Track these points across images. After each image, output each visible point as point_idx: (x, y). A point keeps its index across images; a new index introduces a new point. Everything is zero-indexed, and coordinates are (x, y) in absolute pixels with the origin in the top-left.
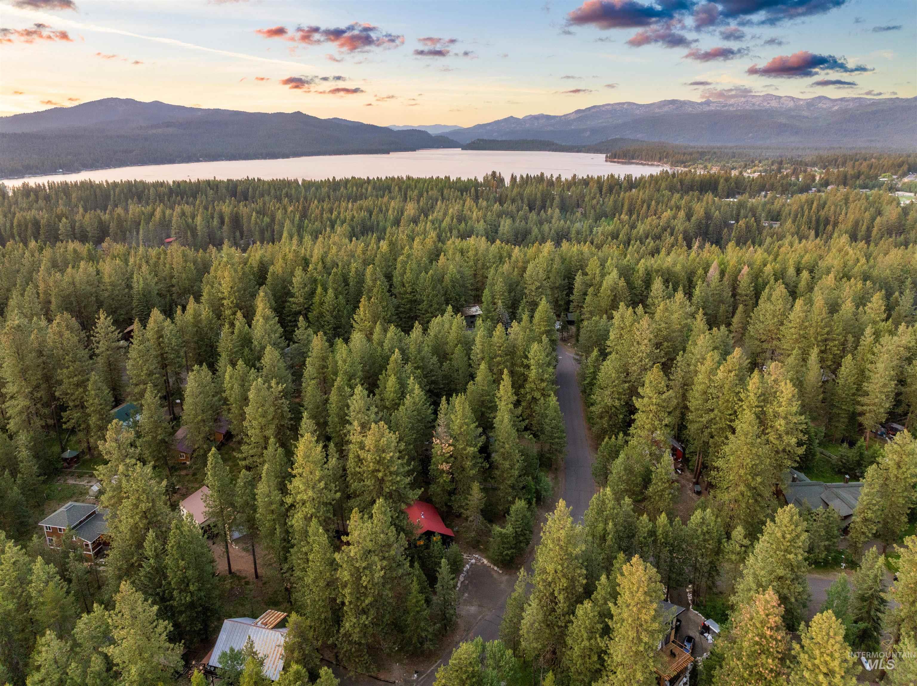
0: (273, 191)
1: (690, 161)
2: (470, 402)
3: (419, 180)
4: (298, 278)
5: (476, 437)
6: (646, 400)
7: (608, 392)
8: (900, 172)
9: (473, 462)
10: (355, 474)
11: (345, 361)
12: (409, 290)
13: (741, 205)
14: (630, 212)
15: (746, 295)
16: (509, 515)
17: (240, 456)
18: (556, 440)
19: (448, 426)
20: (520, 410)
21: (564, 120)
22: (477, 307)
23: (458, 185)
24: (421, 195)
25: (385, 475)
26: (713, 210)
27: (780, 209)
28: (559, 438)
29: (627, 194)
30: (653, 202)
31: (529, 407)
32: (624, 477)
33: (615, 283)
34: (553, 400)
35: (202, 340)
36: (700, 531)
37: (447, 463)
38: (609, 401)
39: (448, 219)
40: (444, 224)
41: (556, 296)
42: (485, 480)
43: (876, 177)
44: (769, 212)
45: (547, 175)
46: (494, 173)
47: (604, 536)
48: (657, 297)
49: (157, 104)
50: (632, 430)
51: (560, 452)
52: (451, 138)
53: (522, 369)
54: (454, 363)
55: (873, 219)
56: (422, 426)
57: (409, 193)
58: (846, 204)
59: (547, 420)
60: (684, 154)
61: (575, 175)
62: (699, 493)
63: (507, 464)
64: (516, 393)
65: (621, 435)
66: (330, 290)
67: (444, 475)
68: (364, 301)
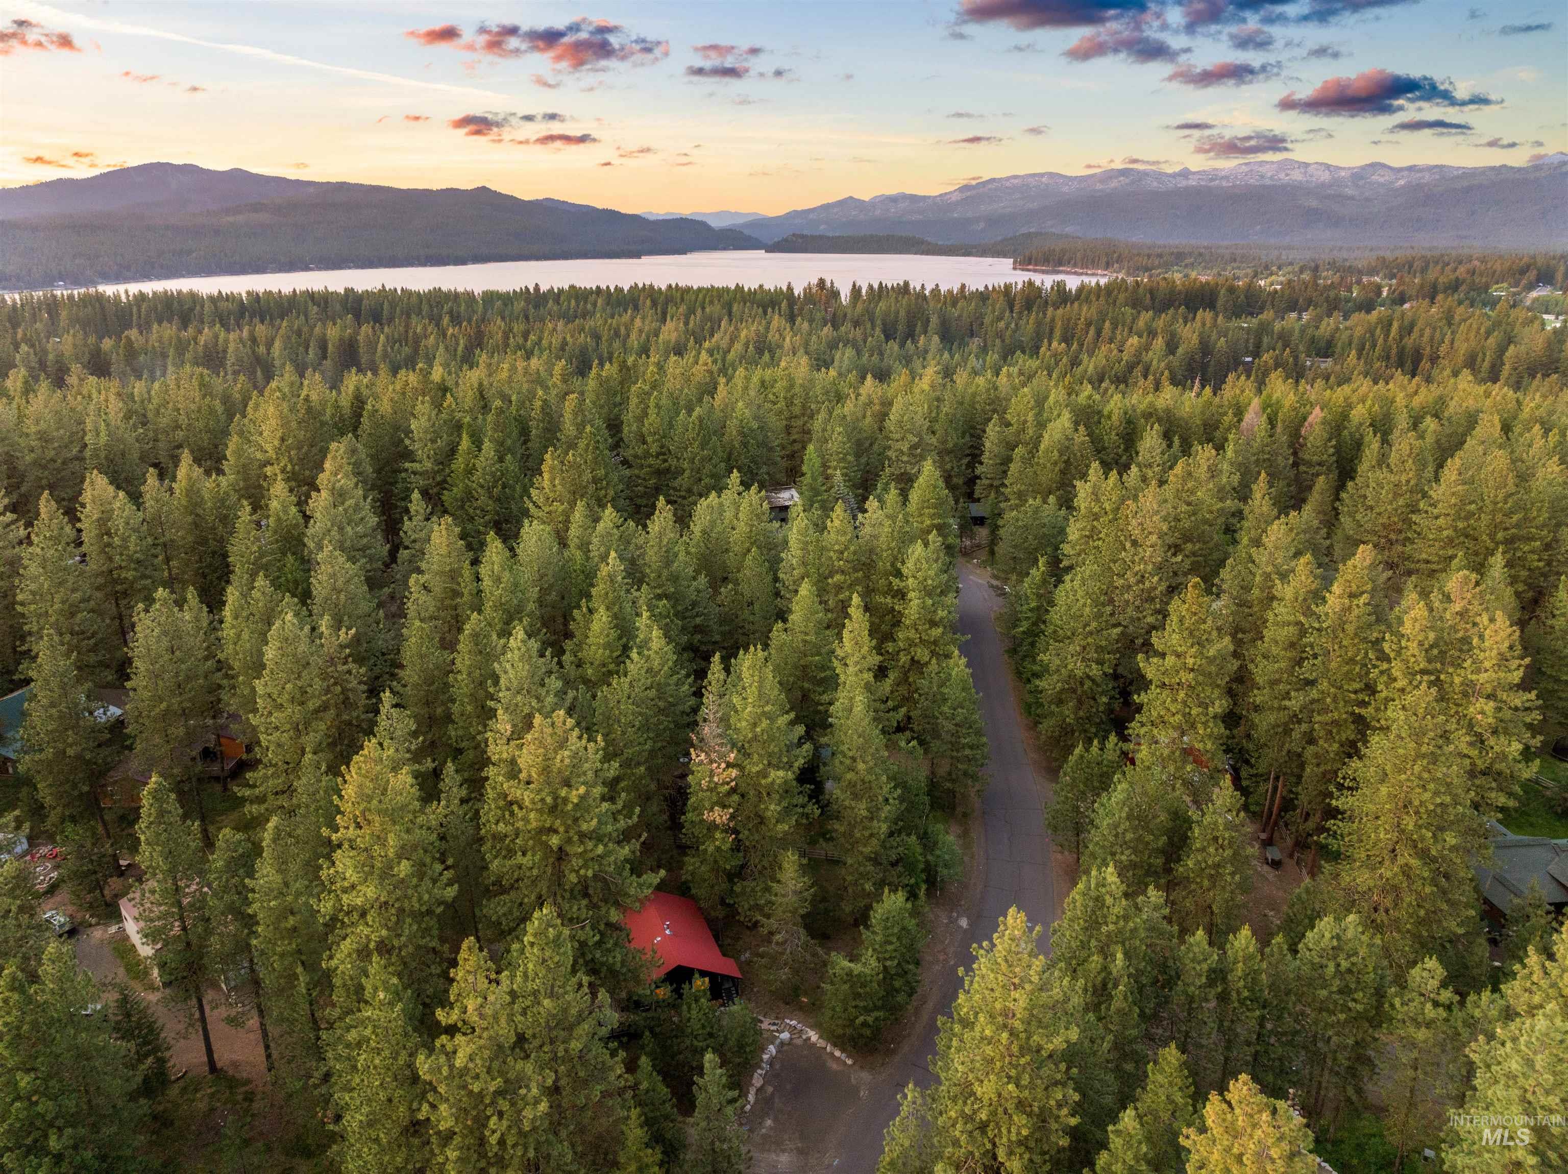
0: (425, 308)
1: (1159, 267)
2: (777, 669)
3: (688, 290)
4: (423, 420)
5: (789, 748)
6: (1170, 660)
7: (1075, 648)
8: (1524, 282)
9: (785, 804)
10: (499, 838)
11: (498, 580)
12: (654, 449)
13: (1264, 328)
14: (1066, 339)
15: (1320, 464)
16: (867, 927)
17: (247, 792)
18: (967, 752)
19: (724, 721)
20: (887, 685)
21: (940, 204)
22: (794, 492)
23: (758, 297)
24: (691, 311)
25: (569, 841)
26: (1214, 336)
27: (1332, 336)
28: (971, 747)
29: (1060, 312)
30: (1107, 324)
31: (904, 680)
32: (1129, 836)
33: (1067, 439)
34: (958, 665)
35: (203, 541)
36: (1331, 968)
37: (724, 807)
38: (1078, 668)
39: (738, 347)
40: (731, 356)
41: (948, 467)
42: (813, 842)
43: (1487, 287)
44: (1313, 340)
45: (915, 285)
46: (822, 282)
47: (1104, 985)
48: (1150, 466)
49: (238, 176)
50: (1134, 728)
51: (974, 778)
52: (747, 232)
53: (889, 600)
54: (744, 588)
55: (1501, 351)
56: (666, 722)
57: (671, 310)
58: (1450, 324)
59: (945, 709)
60: (1149, 256)
61: (963, 286)
62: (1276, 864)
63: (862, 809)
64: (879, 649)
65: (1113, 738)
66: (487, 444)
67: (718, 835)
68: (551, 459)
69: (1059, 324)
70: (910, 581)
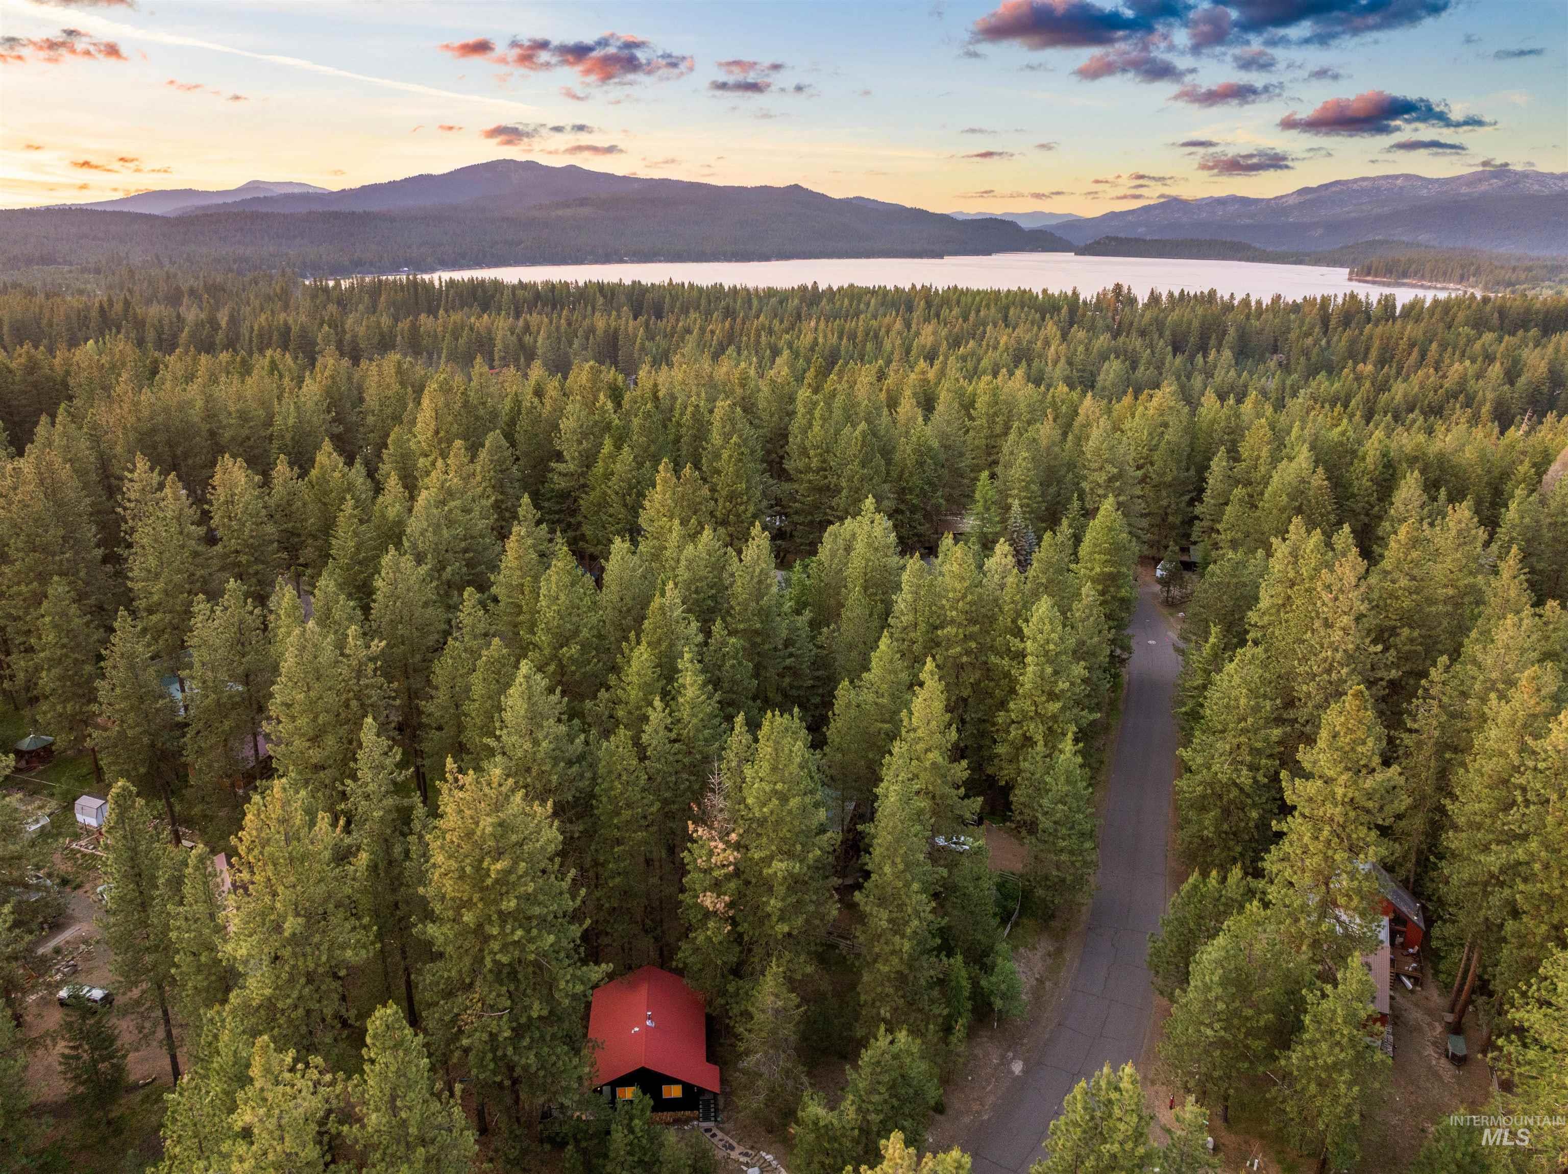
1: (1525, 281)
21: (1274, 207)
23: (1039, 301)
33: (1302, 481)
37: (720, 893)
46: (1118, 287)
49: (572, 172)
50: (1269, 863)
52: (1058, 233)
53: (1005, 662)
60: (1514, 269)
61: (1279, 297)
62: (1459, 1061)
65: (1240, 870)
66: (626, 448)
67: (711, 924)
68: (664, 471)
69: (1376, 343)
70: (1029, 643)
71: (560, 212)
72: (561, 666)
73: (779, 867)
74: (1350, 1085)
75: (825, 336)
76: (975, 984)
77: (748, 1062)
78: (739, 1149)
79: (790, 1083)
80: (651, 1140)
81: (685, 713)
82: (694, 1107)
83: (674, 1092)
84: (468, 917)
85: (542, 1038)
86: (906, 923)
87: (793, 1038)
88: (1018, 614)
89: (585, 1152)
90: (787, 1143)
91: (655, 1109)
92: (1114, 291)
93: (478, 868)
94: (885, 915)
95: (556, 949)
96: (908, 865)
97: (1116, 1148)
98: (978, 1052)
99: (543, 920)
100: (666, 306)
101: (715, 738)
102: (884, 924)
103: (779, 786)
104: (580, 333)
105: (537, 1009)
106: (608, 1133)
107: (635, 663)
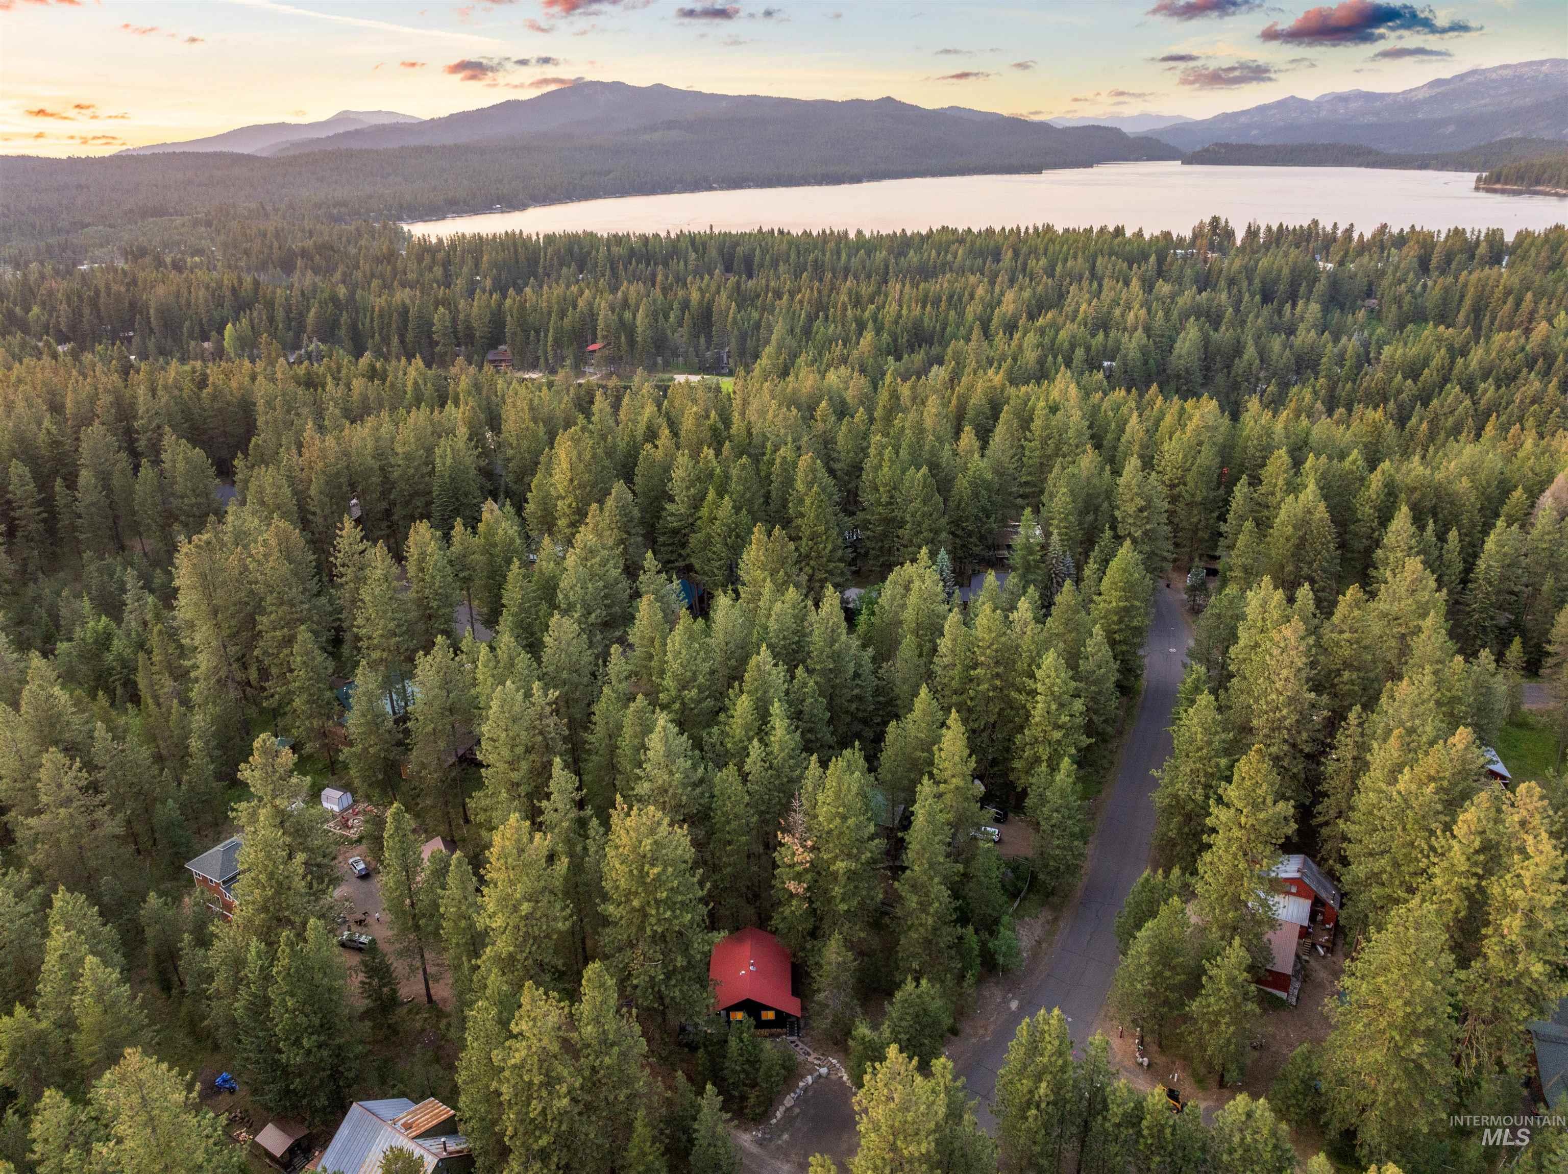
0: (793, 255)
4: (681, 471)
23: (1132, 246)
33: (1307, 513)
37: (800, 882)
38: (1183, 788)
39: (1072, 325)
40: (1062, 336)
45: (1327, 224)
46: (1215, 220)
49: (660, 91)
57: (1031, 263)
61: (1385, 226)
65: (1176, 871)
66: (727, 498)
67: (794, 902)
68: (758, 532)
70: (1039, 685)
71: (647, 137)
72: (683, 704)
73: (841, 866)
74: (1228, 1025)
75: (909, 307)
76: (983, 944)
77: (821, 997)
78: (814, 1055)
79: (848, 1012)
80: (755, 1047)
81: (776, 748)
82: (783, 1026)
83: (770, 1015)
84: (636, 903)
85: (683, 979)
86: (931, 904)
87: (851, 982)
88: (1032, 660)
89: (709, 1053)
90: (846, 1050)
91: (756, 1027)
92: (1211, 224)
93: (641, 871)
94: (915, 899)
95: (692, 922)
96: (931, 865)
97: (1045, 1060)
98: (986, 993)
99: (683, 903)
100: (757, 259)
101: (797, 765)
102: (914, 905)
103: (841, 810)
104: (676, 305)
105: (680, 961)
106: (726, 1041)
107: (738, 707)
